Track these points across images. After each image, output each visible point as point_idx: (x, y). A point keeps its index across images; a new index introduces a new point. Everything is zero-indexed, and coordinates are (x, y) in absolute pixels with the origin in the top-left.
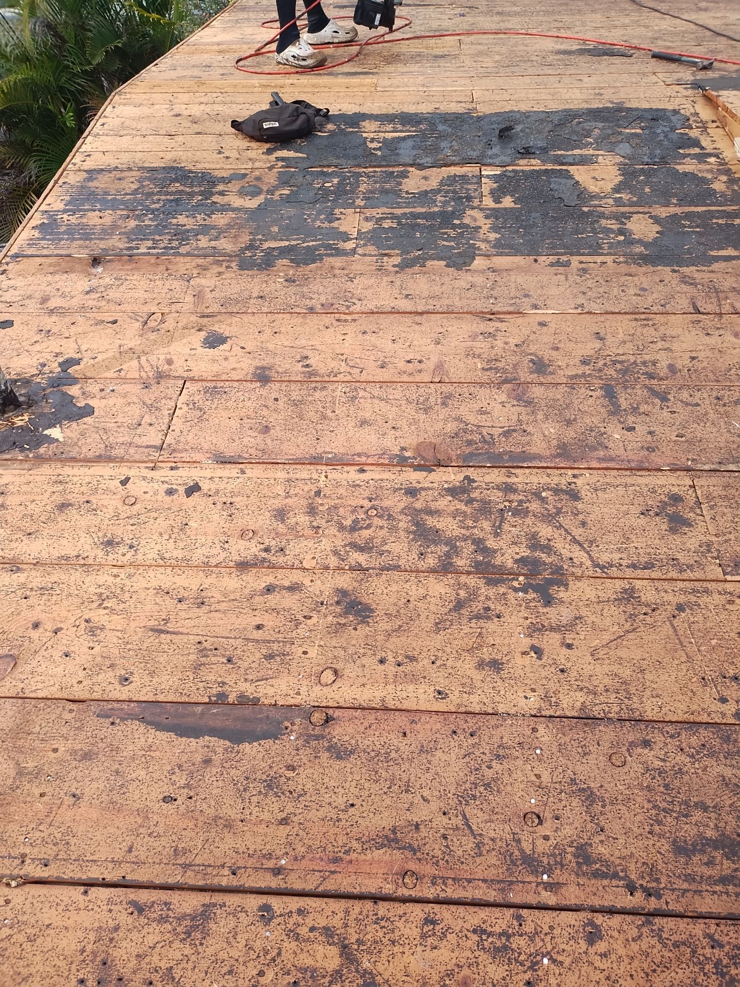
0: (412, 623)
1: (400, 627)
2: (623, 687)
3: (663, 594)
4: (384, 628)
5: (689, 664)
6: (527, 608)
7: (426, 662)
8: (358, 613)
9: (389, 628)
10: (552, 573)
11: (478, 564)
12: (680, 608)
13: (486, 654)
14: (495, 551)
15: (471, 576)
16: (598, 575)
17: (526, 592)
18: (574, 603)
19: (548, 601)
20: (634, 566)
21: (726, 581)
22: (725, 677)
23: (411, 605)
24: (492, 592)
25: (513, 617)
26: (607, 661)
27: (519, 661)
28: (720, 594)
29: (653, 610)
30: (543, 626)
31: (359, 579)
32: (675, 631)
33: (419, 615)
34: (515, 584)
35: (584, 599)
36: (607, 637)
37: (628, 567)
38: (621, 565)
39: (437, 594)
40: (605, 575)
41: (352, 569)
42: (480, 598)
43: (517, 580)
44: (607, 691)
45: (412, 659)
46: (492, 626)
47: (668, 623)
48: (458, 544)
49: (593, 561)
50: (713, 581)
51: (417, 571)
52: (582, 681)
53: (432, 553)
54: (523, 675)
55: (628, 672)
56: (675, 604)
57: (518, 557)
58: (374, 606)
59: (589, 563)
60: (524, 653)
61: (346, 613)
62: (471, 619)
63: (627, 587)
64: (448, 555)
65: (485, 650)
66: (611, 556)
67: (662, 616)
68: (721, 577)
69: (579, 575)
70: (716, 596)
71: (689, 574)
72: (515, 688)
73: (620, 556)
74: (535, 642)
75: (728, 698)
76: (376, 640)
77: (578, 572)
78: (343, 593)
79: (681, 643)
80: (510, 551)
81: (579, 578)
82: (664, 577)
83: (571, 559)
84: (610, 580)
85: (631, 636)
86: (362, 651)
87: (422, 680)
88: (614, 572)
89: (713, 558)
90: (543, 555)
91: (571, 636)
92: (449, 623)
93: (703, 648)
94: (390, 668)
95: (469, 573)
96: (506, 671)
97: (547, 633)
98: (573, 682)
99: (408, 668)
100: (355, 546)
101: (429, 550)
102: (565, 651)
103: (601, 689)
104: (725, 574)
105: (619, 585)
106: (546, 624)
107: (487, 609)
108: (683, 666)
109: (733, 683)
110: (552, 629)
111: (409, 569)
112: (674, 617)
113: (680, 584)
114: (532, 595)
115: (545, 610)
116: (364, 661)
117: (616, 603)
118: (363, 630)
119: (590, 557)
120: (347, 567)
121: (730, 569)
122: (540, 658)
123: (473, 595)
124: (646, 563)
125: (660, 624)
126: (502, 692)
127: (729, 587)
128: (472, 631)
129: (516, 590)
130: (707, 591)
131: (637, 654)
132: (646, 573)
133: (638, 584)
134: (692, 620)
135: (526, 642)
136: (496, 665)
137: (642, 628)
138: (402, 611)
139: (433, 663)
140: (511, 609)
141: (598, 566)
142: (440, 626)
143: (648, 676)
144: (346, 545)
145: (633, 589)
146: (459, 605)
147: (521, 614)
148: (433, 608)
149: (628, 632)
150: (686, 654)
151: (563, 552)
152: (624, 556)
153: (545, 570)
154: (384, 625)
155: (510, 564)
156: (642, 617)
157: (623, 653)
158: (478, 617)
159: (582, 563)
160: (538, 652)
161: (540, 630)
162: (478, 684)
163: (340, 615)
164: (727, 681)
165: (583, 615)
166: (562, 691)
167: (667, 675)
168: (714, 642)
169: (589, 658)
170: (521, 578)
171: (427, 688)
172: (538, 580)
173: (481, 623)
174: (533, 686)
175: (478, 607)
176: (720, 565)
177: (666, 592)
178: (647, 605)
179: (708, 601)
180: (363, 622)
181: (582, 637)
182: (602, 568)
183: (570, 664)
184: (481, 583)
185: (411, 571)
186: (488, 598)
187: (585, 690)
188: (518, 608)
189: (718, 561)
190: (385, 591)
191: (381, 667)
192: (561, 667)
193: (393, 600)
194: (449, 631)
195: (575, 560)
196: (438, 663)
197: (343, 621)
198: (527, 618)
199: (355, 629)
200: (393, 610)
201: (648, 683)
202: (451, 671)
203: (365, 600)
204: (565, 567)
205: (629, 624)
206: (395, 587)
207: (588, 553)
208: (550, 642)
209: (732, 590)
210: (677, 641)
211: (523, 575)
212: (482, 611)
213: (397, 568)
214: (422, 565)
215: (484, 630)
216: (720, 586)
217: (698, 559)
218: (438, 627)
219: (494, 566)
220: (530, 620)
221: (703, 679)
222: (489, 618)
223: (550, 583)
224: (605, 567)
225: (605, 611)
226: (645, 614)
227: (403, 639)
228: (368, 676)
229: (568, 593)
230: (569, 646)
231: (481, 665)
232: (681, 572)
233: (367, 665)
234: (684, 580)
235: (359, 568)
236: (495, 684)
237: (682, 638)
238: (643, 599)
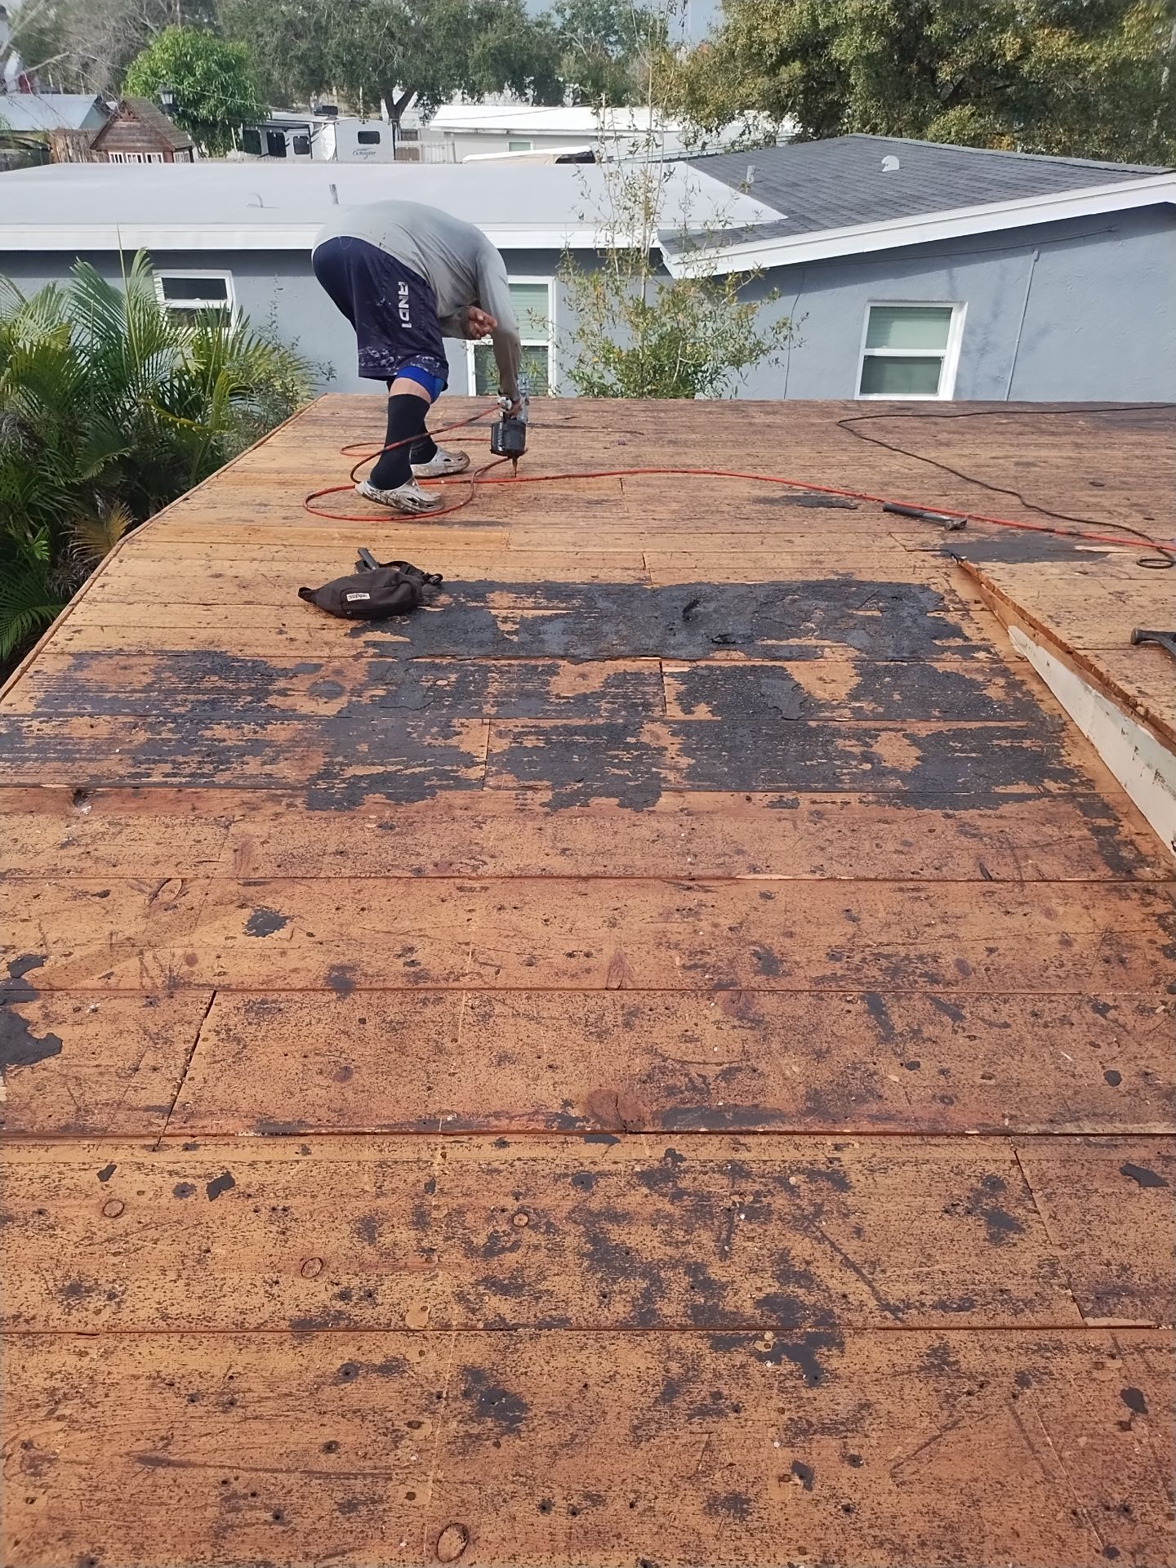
0: (593, 1428)
1: (574, 1436)
2: (949, 1537)
3: (993, 1355)
4: (546, 1441)
5: (1048, 1486)
6: (782, 1390)
7: (620, 1504)
8: (501, 1414)
9: (554, 1440)
10: (816, 1324)
11: (696, 1311)
12: (1022, 1380)
13: (719, 1482)
14: (724, 1286)
15: (687, 1335)
16: (889, 1324)
17: (778, 1361)
18: (855, 1379)
19: (815, 1376)
20: (942, 1306)
21: (1086, 1327)
22: (1108, 1508)
23: (590, 1395)
24: (722, 1362)
25: (760, 1409)
26: (918, 1487)
27: (776, 1494)
28: (1081, 1351)
29: (981, 1386)
30: (810, 1424)
31: (501, 1346)
32: (1020, 1423)
33: (604, 1412)
34: (760, 1346)
35: (871, 1369)
36: (913, 1440)
37: (934, 1307)
38: (923, 1305)
39: (632, 1371)
40: (900, 1325)
41: (489, 1328)
42: (704, 1376)
43: (762, 1339)
44: (923, 1544)
45: (596, 1500)
46: (726, 1428)
47: (1006, 1409)
48: (662, 1274)
49: (879, 1299)
50: (1067, 1328)
51: (598, 1329)
52: (881, 1528)
53: (621, 1292)
54: (783, 1522)
55: (953, 1506)
56: (1012, 1372)
57: (762, 1295)
58: (527, 1399)
59: (872, 1303)
60: (783, 1479)
61: (479, 1415)
62: (691, 1417)
63: (937, 1345)
64: (647, 1296)
65: (718, 1475)
66: (905, 1288)
67: (996, 1395)
68: (1078, 1320)
69: (860, 1325)
70: (1075, 1356)
71: (1027, 1319)
72: (773, 1548)
73: (919, 1288)
74: (799, 1456)
75: (1118, 1547)
76: (533, 1466)
77: (857, 1319)
78: (473, 1374)
79: (1031, 1446)
80: (747, 1285)
81: (860, 1331)
82: (991, 1323)
83: (845, 1296)
84: (909, 1334)
85: (951, 1436)
86: (509, 1488)
87: (614, 1541)
88: (913, 1317)
89: (1061, 1286)
90: (801, 1291)
91: (856, 1441)
92: (654, 1426)
93: (1066, 1454)
94: (559, 1520)
95: (683, 1329)
96: (756, 1515)
97: (817, 1437)
98: (866, 1531)
99: (589, 1519)
100: (493, 1284)
101: (615, 1288)
102: (848, 1471)
103: (912, 1540)
104: (1083, 1315)
105: (924, 1340)
106: (814, 1420)
107: (717, 1396)
108: (1040, 1491)
109: (1123, 1520)
110: (825, 1429)
111: (584, 1324)
112: (1015, 1397)
113: (1018, 1337)
114: (788, 1366)
115: (811, 1394)
116: (514, 1507)
117: (922, 1374)
118: (512, 1446)
119: (875, 1292)
120: (481, 1325)
121: (1090, 1305)
122: (808, 1487)
123: (692, 1371)
124: (961, 1299)
125: (994, 1411)
126: (751, 1558)
127: (1094, 1338)
128: (694, 1439)
129: (762, 1357)
130: (1059, 1347)
131: (964, 1470)
132: (963, 1318)
133: (953, 1337)
134: (1043, 1401)
135: (784, 1457)
136: (737, 1504)
137: (967, 1422)
138: (576, 1406)
139: (632, 1505)
140: (756, 1393)
141: (886, 1307)
142: (640, 1432)
143: (988, 1513)
144: (478, 1283)
145: (945, 1347)
146: (671, 1390)
147: (772, 1403)
148: (627, 1398)
149: (946, 1428)
150: (1042, 1467)
151: (831, 1283)
152: (925, 1287)
153: (805, 1318)
154: (547, 1436)
155: (748, 1309)
156: (964, 1399)
157: (942, 1470)
158: (703, 1412)
159: (862, 1304)
160: (804, 1472)
161: (805, 1432)
162: (711, 1544)
163: (471, 1419)
164: (1113, 1514)
165: (873, 1399)
166: (850, 1550)
167: (1016, 1509)
168: (1082, 1441)
169: (889, 1483)
170: (768, 1335)
171: (623, 1555)
172: (795, 1339)
173: (709, 1423)
174: (801, 1543)
175: (700, 1392)
176: (1074, 1300)
177: (996, 1350)
178: (971, 1377)
179: (1063, 1365)
180: (510, 1430)
181: (874, 1443)
182: (894, 1310)
183: (858, 1496)
184: (704, 1345)
185: (589, 1329)
186: (717, 1375)
187: (887, 1546)
188: (768, 1392)
189: (1069, 1292)
190: (546, 1368)
191: (544, 1519)
192: (845, 1502)
193: (559, 1386)
194: (656, 1441)
195: (851, 1298)
196: (641, 1505)
197: (476, 1429)
198: (782, 1411)
199: (497, 1445)
200: (559, 1404)
201: (988, 1527)
202: (662, 1520)
203: (513, 1387)
204: (837, 1311)
205: (946, 1413)
206: (561, 1361)
207: (869, 1283)
208: (824, 1453)
209: (1098, 1342)
210: (1025, 1443)
211: (771, 1329)
212: (709, 1401)
213: (563, 1323)
214: (606, 1316)
215: (714, 1437)
216: (1079, 1337)
217: (1039, 1290)
218: (638, 1434)
219: (724, 1315)
220: (787, 1414)
221: (1075, 1513)
222: (720, 1413)
223: (815, 1341)
224: (898, 1309)
225: (907, 1391)
226: (969, 1393)
227: (580, 1460)
228: (521, 1537)
229: (845, 1360)
230: (855, 1461)
231: (712, 1506)
232: (1016, 1314)
233: (519, 1516)
234: (1022, 1329)
235: (499, 1326)
236: (738, 1543)
237: (1032, 1437)
238: (964, 1366)
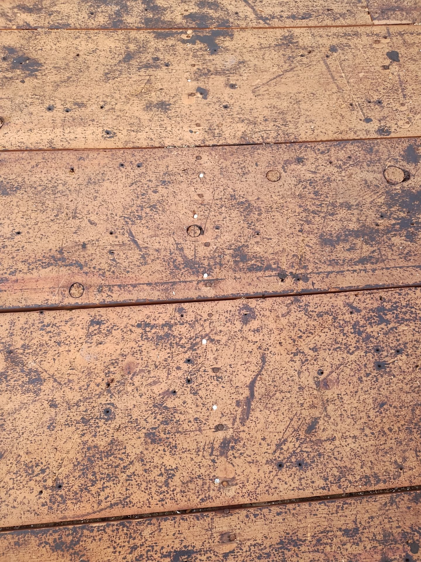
0: (81, 74)
1: (69, 78)
2: (281, 116)
3: (318, 38)
4: (52, 80)
5: (339, 94)
6: (194, 56)
7: (94, 107)
8: (25, 68)
9: (57, 79)
10: (218, 26)
11: (147, 21)
12: (333, 49)
13: (154, 97)
14: (165, 9)
15: (141, 31)
16: (261, 26)
17: (194, 43)
18: (238, 51)
19: (214, 50)
20: (293, 17)
21: (373, 25)
22: (370, 102)
23: (80, 59)
24: (161, 44)
25: (181, 65)
26: (267, 96)
27: (186, 101)
28: (368, 35)
29: (310, 52)
30: (209, 71)
31: (27, 37)
32: (328, 68)
33: (88, 67)
34: (184, 37)
35: (247, 46)
36: (267, 77)
37: (288, 18)
38: (282, 17)
39: (107, 48)
40: (267, 26)
41: (19, 28)
42: (149, 50)
43: (186, 33)
44: (266, 120)
45: (81, 105)
46: (160, 73)
47: (322, 62)
48: (128, 3)
49: (257, 15)
50: (362, 26)
51: (87, 29)
52: (243, 114)
53: (102, 12)
54: (188, 113)
55: (285, 104)
56: (328, 46)
57: (187, 13)
58: (42, 61)
59: (253, 16)
60: (191, 95)
61: (13, 68)
62: (139, 69)
63: (287, 34)
64: (118, 14)
65: (153, 94)
66: (273, 10)
67: (317, 56)
68: (369, 22)
69: (244, 26)
70: (364, 38)
71: (341, 22)
72: (181, 124)
73: (281, 9)
74: (201, 85)
75: (372, 118)
76: (44, 91)
77: (243, 24)
78: (11, 50)
79: (333, 78)
80: (179, 8)
81: (243, 29)
82: (320, 24)
83: (237, 13)
84: (272, 30)
85: (289, 74)
86: (29, 100)
87: (91, 123)
88: (276, 22)
89: (362, 7)
90: (211, 11)
91: (235, 78)
92: (117, 73)
93: (351, 80)
94: (59, 114)
95: (138, 29)
96: (173, 111)
97: (213, 76)
98: (235, 116)
99: (77, 113)
100: (23, 8)
101: (100, 10)
102: (229, 90)
103: (260, 119)
104: (373, 19)
105: (279, 33)
106: (212, 69)
107: (157, 59)
108: (334, 96)
109: (377, 106)
110: (217, 73)
111: (78, 27)
112: (327, 56)
113: (334, 30)
114: (199, 45)
115: (211, 58)
116: (32, 109)
117: (277, 48)
118: (30, 82)
119: (254, 11)
120: (15, 27)
121: (377, 15)
122: (205, 98)
123: (143, 48)
124: (304, 14)
125: (315, 63)
126: (169, 129)
127: (376, 30)
128: (140, 78)
129: (184, 42)
130: (356, 34)
131: (293, 89)
132: (304, 22)
133: (297, 32)
134: (343, 58)
135: (192, 85)
136: (163, 106)
137: (299, 68)
138: (71, 64)
139: (102, 108)
140: (179, 58)
141: (261, 18)
142: (109, 76)
143: (303, 106)
144: (14, 8)
145: (292, 36)
146: (129, 57)
147: (188, 62)
148: (102, 60)
149: (286, 71)
150: (337, 86)
151: (229, 7)
152: (284, 9)
153: (212, 24)
154: (53, 77)
155: (179, 19)
156: (299, 58)
157: (281, 89)
158: (147, 66)
159: (246, 17)
160: (204, 92)
161: (205, 74)
162: (146, 123)
163: (7, 70)
164: (372, 104)
165: (247, 59)
166: (225, 124)
167: (320, 104)
168: (361, 75)
169: (251, 95)
170: (189, 32)
171: (95, 129)
172: (206, 33)
173: (150, 71)
174: (198, 122)
175: (147, 57)
176: (369, 13)
177: (321, 36)
178: (304, 48)
179: (357, 42)
180: (30, 75)
181: (245, 78)
182: (265, 19)
183: (233, 101)
184: (151, 37)
185: (81, 29)
186: (157, 50)
187: (246, 122)
188: (186, 57)
189: (367, 10)
190: (54, 47)
191: (49, 114)
192: (225, 104)
193: (62, 54)
194: (119, 79)
195: (240, 14)
196: (107, 107)
197: (10, 75)
198: (194, 65)
199: (23, 82)
200: (61, 63)
201: (303, 112)
202: (119, 113)
203: (33, 55)
204: (231, 20)
205: (287, 65)
206: (64, 44)
207: (252, 8)
208: (215, 83)
209: (378, 32)
210: (329, 76)
211: (192, 28)
212: (151, 61)
213: (67, 26)
214: (92, 23)
215: (152, 77)
216: (368, 30)
217: (349, 8)
218: (107, 77)
219: (164, 22)
220: (196, 67)
221: (351, 105)
222: (157, 67)
223: (216, 34)
224: (267, 19)
225: (267, 55)
226: (302, 56)
227: (72, 88)
228: (36, 122)
229: (233, 42)
230: (233, 86)
231: (149, 107)
232: (335, 20)
233: (34, 113)
234: (337, 27)
235: (28, 27)
236: (162, 123)
237: (334, 74)
238: (301, 44)
